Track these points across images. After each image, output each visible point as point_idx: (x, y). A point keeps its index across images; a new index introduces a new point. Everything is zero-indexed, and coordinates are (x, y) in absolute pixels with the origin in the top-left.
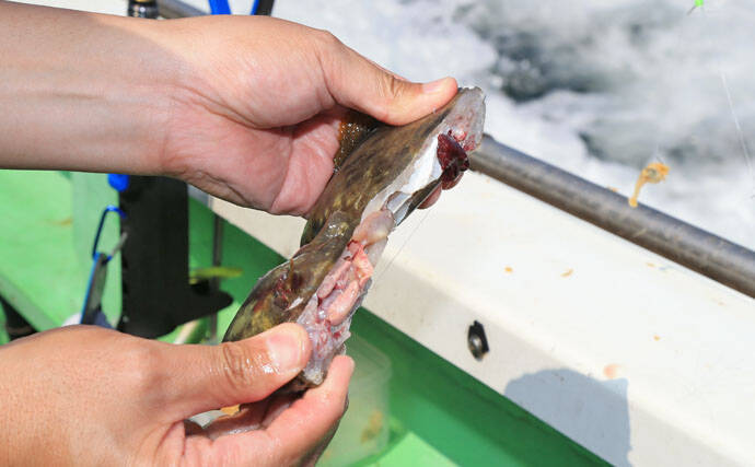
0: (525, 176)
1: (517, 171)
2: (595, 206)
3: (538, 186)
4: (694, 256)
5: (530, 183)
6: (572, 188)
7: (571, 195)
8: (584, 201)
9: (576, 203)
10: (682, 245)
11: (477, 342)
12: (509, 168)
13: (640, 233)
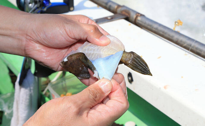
0: (153, 27)
1: (150, 26)
2: (173, 37)
3: (156, 31)
4: (200, 52)
5: (154, 29)
6: (166, 31)
7: (166, 33)
8: (169, 35)
9: (166, 36)
10: (197, 48)
11: (130, 78)
12: (148, 25)
13: (185, 45)
